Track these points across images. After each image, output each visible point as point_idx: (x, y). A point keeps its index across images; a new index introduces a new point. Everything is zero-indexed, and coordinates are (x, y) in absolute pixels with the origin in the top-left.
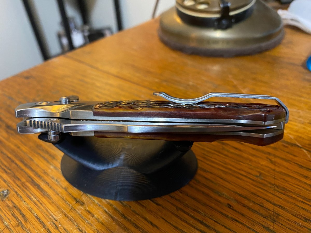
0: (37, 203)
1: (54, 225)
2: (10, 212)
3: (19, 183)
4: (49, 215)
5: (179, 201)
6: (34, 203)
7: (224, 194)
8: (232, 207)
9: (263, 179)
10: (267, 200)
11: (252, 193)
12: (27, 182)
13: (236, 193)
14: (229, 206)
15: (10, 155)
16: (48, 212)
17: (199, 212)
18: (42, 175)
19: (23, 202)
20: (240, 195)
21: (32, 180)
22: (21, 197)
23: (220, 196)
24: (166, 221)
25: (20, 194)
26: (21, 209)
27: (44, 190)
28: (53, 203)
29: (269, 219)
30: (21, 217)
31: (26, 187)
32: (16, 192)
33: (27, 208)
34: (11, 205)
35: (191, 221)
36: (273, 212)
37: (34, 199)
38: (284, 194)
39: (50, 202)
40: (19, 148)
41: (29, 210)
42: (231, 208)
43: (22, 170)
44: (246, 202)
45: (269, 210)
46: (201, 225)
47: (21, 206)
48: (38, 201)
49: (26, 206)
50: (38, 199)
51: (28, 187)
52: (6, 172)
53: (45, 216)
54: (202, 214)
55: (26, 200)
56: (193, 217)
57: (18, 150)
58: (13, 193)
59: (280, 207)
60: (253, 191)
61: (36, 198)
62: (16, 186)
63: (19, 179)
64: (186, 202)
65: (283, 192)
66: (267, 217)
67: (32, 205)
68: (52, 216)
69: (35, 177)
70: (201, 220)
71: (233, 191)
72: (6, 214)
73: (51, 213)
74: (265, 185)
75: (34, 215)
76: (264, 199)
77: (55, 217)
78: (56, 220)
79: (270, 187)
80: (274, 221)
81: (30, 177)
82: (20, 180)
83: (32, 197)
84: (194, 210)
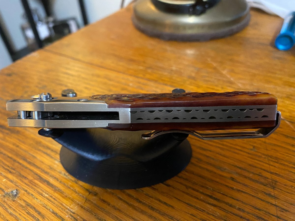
0: (50, 198)
1: (73, 218)
2: (25, 210)
3: (26, 181)
4: (65, 209)
5: (186, 180)
6: (47, 199)
7: (225, 169)
8: (235, 179)
9: (257, 152)
10: (264, 170)
11: (250, 165)
12: (35, 179)
13: (236, 166)
14: (233, 179)
15: (10, 155)
16: (63, 206)
17: (207, 188)
18: (49, 171)
19: (36, 200)
20: (240, 168)
21: (40, 177)
22: (32, 194)
23: (222, 171)
24: (179, 200)
25: (31, 192)
26: (35, 206)
27: (55, 185)
28: (66, 196)
29: (269, 186)
30: (37, 215)
31: (36, 185)
32: (26, 191)
33: (41, 205)
34: (24, 204)
35: (202, 197)
36: (272, 179)
37: (46, 195)
38: (277, 163)
39: (63, 196)
40: (18, 146)
41: (43, 206)
42: (234, 181)
43: (26, 168)
44: (246, 174)
45: (267, 178)
46: (211, 199)
47: (34, 204)
48: (51, 196)
49: (40, 202)
50: (50, 195)
51: (37, 185)
52: (10, 172)
53: (61, 210)
54: (210, 189)
55: (38, 197)
56: (202, 193)
57: (18, 149)
58: (23, 192)
59: (276, 174)
60: (251, 163)
61: (48, 194)
62: (25, 185)
63: (26, 177)
64: (194, 180)
65: (277, 161)
66: (267, 184)
67: (46, 202)
68: (69, 210)
69: (41, 174)
70: (210, 195)
71: (233, 165)
72: (21, 213)
73: (67, 207)
74: (260, 157)
75: (50, 211)
76: (261, 169)
77: (72, 210)
78: (73, 213)
79: (265, 158)
80: (274, 188)
81: (37, 174)
82: (27, 179)
83: (44, 194)
84: (203, 187)
